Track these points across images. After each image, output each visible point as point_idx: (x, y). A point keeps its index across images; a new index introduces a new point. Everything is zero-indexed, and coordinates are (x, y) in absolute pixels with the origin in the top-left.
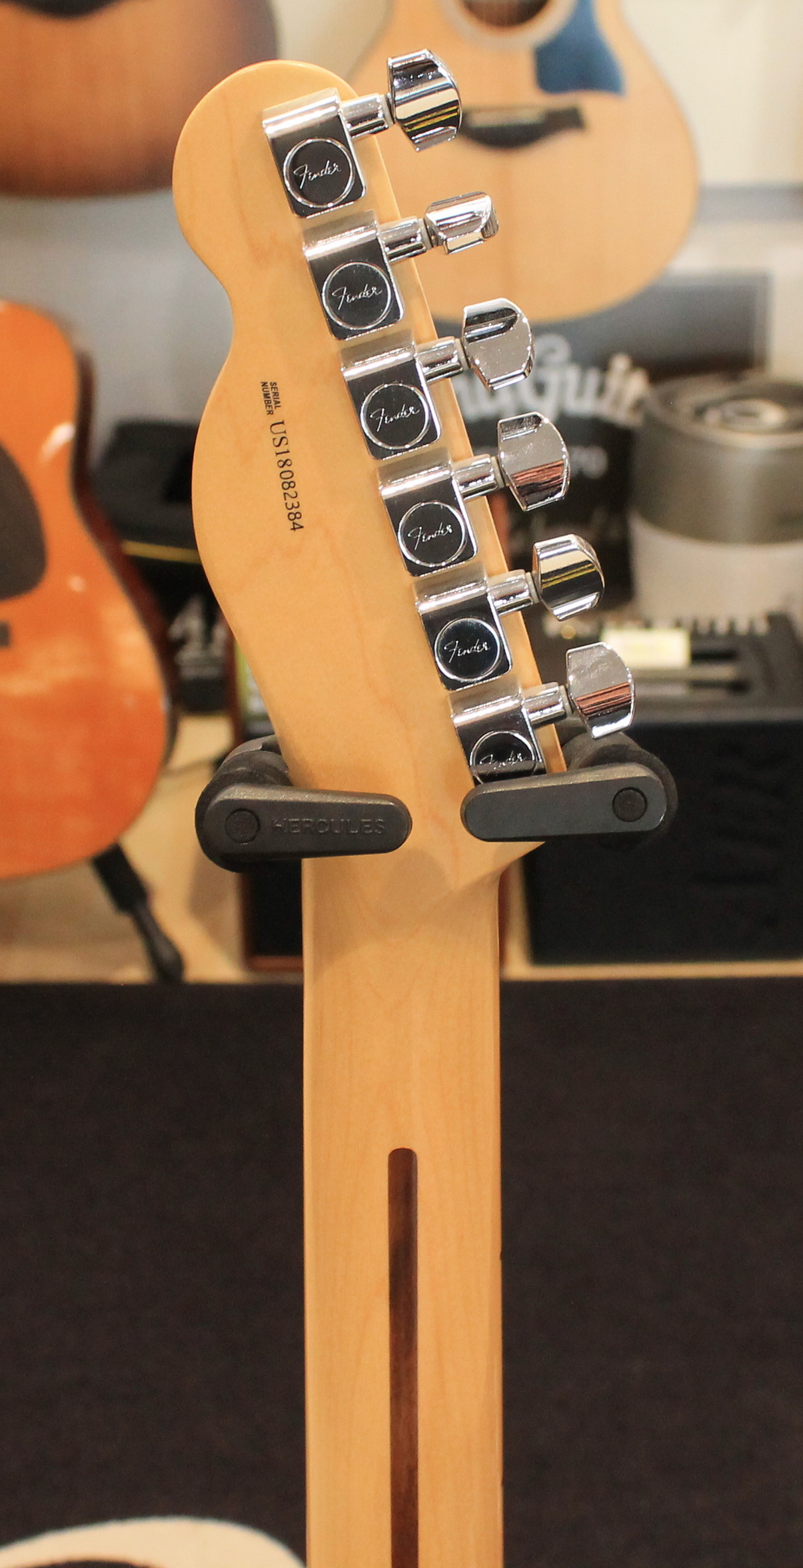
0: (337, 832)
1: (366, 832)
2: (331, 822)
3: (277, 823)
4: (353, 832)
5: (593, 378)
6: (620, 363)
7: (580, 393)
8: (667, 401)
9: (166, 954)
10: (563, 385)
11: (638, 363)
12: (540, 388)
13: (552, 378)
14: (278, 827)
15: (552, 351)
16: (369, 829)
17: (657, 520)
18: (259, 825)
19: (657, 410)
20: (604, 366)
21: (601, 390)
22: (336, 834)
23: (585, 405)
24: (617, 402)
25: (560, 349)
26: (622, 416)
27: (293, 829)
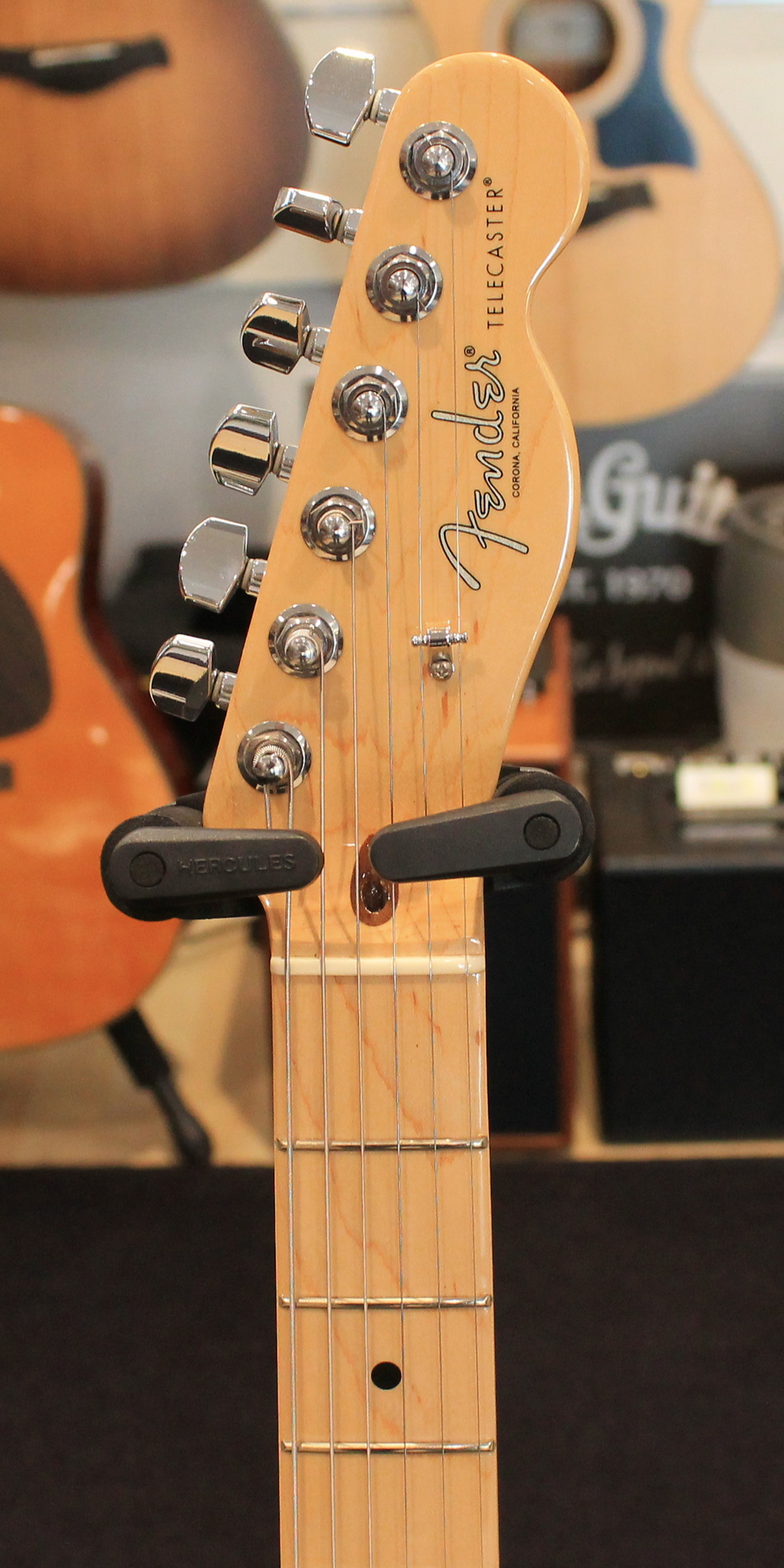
0: (245, 869)
1: (276, 868)
2: (238, 860)
3: (183, 864)
4: (261, 869)
5: (674, 490)
6: (705, 472)
7: (660, 506)
8: (755, 512)
9: (191, 1133)
10: (640, 498)
11: (724, 471)
12: (614, 502)
13: (628, 490)
14: (184, 869)
15: (627, 459)
16: (277, 865)
17: (746, 646)
18: (165, 867)
19: (747, 524)
20: (686, 475)
21: (684, 502)
22: (245, 872)
23: (666, 520)
24: (702, 515)
25: (636, 456)
26: (708, 531)
27: (201, 869)
